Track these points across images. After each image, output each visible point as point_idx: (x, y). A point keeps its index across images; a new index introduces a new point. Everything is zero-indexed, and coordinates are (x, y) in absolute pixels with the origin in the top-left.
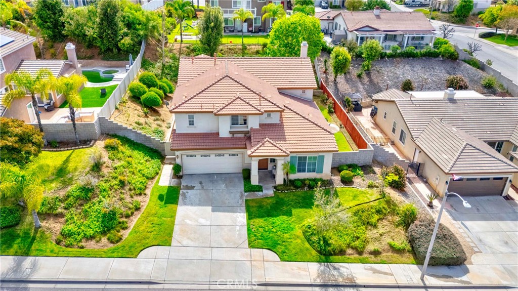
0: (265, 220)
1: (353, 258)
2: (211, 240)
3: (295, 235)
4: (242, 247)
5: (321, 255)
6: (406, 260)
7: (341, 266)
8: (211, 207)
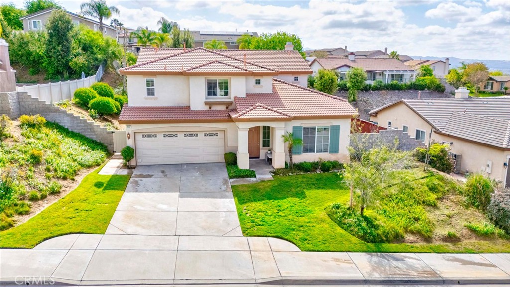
0: (264, 204)
1: (419, 246)
2: (178, 228)
3: (316, 218)
4: (232, 234)
5: (368, 242)
6: (502, 248)
7: (406, 257)
8: (178, 193)
